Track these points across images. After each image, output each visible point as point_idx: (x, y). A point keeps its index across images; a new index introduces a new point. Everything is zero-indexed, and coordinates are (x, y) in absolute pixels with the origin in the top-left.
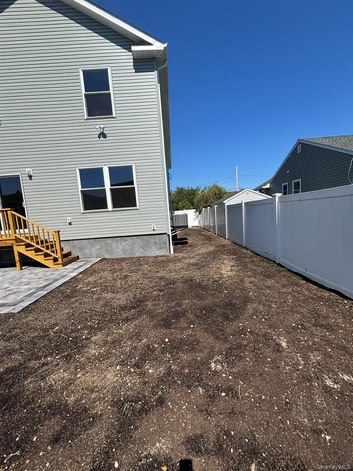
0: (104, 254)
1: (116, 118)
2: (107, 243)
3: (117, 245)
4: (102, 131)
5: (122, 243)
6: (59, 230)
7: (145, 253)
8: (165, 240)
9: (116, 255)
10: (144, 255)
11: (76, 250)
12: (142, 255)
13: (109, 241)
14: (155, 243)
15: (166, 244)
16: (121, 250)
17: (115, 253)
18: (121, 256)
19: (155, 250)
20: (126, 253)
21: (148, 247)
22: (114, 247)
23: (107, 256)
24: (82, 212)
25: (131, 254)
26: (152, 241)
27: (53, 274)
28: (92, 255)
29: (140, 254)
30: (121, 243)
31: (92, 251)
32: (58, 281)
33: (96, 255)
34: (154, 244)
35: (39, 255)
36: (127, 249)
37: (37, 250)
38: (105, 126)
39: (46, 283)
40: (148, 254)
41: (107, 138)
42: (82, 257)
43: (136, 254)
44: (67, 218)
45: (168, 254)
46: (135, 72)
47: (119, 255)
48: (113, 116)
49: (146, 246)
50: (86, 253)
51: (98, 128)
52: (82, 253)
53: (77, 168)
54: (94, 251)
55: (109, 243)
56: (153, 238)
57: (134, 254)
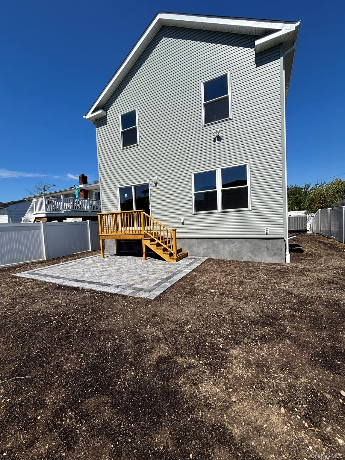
0: (210, 254)
1: (232, 119)
2: (214, 243)
3: (224, 246)
4: (218, 134)
5: (230, 245)
6: (176, 228)
7: (254, 258)
8: (281, 246)
9: (222, 256)
10: (253, 260)
11: (186, 248)
12: (251, 259)
13: (216, 242)
14: (267, 248)
15: (281, 251)
16: (228, 252)
17: (221, 254)
18: (227, 258)
19: (267, 256)
20: (233, 256)
21: (259, 252)
22: (220, 248)
23: (213, 257)
24: (194, 213)
25: (238, 257)
26: (264, 245)
27: (170, 267)
28: (199, 253)
29: (248, 259)
30: (228, 245)
31: (200, 250)
32: (176, 275)
33: (203, 254)
34: (265, 250)
35: (159, 249)
36: (234, 251)
37: (158, 245)
38: (221, 129)
39: (168, 276)
40: (258, 260)
41: (222, 140)
42: (191, 254)
43: (244, 258)
44: (181, 218)
45: (283, 262)
46: (256, 67)
47: (224, 257)
48: (230, 118)
49: (255, 251)
50: (194, 251)
51: (215, 132)
52: (191, 251)
53: (192, 173)
54: (201, 250)
55: (215, 244)
56: (265, 242)
57: (242, 258)
